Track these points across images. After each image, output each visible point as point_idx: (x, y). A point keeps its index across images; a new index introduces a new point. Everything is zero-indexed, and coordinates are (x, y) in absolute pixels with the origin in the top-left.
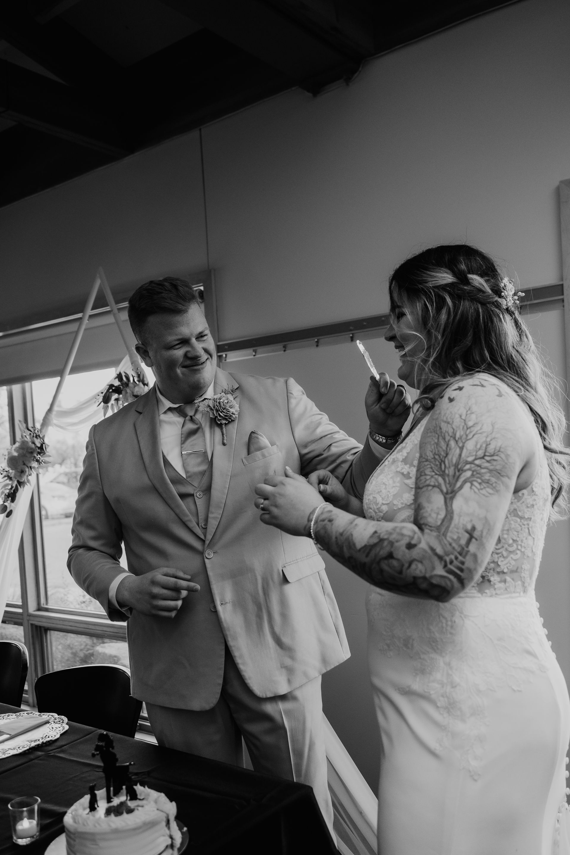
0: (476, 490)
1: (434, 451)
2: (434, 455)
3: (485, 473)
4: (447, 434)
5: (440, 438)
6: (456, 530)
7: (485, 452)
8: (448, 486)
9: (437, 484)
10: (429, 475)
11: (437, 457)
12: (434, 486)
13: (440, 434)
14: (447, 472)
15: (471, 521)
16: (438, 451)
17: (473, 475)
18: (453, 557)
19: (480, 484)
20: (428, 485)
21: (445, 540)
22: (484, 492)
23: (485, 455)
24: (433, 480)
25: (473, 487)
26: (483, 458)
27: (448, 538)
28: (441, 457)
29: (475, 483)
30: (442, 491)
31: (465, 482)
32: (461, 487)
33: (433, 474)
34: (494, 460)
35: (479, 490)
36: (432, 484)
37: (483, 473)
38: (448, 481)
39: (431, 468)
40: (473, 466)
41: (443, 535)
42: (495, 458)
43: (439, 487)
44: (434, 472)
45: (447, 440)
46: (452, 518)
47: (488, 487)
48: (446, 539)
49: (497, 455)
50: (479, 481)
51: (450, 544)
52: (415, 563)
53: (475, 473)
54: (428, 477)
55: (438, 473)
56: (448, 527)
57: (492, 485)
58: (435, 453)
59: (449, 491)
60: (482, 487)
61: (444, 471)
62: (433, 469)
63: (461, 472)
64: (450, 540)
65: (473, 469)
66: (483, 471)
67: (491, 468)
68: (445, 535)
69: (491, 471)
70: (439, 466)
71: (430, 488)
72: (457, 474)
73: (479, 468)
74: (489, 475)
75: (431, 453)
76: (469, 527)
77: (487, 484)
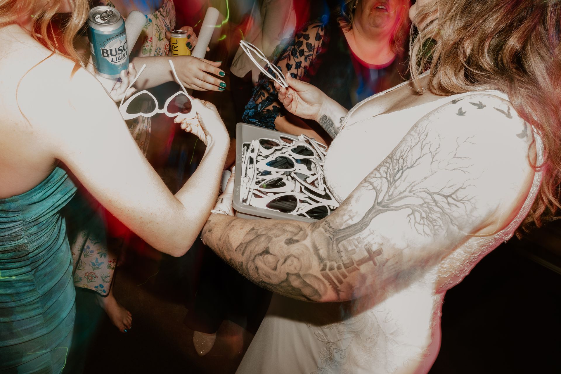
0: (413, 221)
1: (403, 153)
2: (400, 157)
3: (436, 212)
4: (428, 146)
5: (419, 145)
6: (356, 242)
7: (453, 194)
8: (387, 197)
9: (378, 188)
10: (381, 174)
11: (401, 161)
12: (374, 188)
13: (421, 141)
14: (397, 183)
15: (382, 244)
16: (407, 156)
17: (421, 205)
18: (335, 265)
19: (422, 218)
20: (371, 184)
21: (334, 246)
22: (420, 227)
23: (450, 196)
24: (379, 181)
25: (412, 217)
26: (446, 197)
27: (340, 245)
28: (405, 164)
29: (417, 215)
30: (377, 198)
31: (407, 206)
32: (398, 208)
33: (385, 175)
34: (456, 206)
35: (416, 222)
36: (375, 184)
37: (434, 211)
38: (390, 193)
39: (388, 168)
40: (429, 197)
41: (337, 240)
42: (458, 204)
43: (378, 192)
44: (386, 173)
45: (424, 152)
46: (361, 230)
47: (428, 226)
48: (337, 245)
49: (463, 203)
50: (424, 215)
51: (339, 252)
52: (292, 258)
53: (425, 205)
54: (378, 175)
55: (389, 178)
56: (350, 235)
57: (434, 226)
58: (402, 156)
59: (383, 204)
60: (422, 222)
61: (395, 181)
62: (389, 170)
63: (412, 194)
64: (342, 249)
65: (427, 200)
66: (436, 209)
67: (447, 211)
68: (338, 241)
69: (444, 213)
70: (395, 171)
71: (371, 187)
72: (406, 193)
73: (434, 204)
74: (439, 215)
75: (400, 153)
76: (375, 248)
77: (429, 223)
